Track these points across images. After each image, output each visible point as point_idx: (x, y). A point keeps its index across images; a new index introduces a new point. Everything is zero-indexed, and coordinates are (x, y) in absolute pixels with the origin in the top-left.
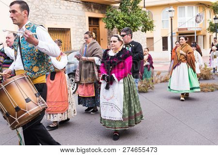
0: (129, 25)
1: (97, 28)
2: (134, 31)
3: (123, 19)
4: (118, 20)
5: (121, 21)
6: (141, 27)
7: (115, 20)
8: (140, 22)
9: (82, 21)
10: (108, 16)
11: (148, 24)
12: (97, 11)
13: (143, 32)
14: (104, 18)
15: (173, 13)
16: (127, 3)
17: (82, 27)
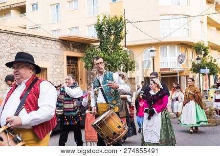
0: (110, 65)
1: (75, 67)
6: (122, 67)
8: (121, 61)
9: (60, 60)
10: (88, 55)
11: (129, 64)
12: (75, 50)
13: (124, 72)
14: (83, 58)
15: (155, 53)
16: (107, 42)
17: (59, 67)
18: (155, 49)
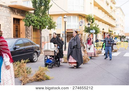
0: (41, 24)
1: (18, 25)
2: (43, 29)
3: (37, 20)
4: (33, 21)
5: (35, 22)
7: (31, 21)
8: (47, 22)
9: (8, 20)
11: (52, 25)
12: (19, 14)
13: (48, 29)
14: (24, 19)
15: (66, 19)
16: (39, 11)
17: (9, 24)
18: (66, 17)
